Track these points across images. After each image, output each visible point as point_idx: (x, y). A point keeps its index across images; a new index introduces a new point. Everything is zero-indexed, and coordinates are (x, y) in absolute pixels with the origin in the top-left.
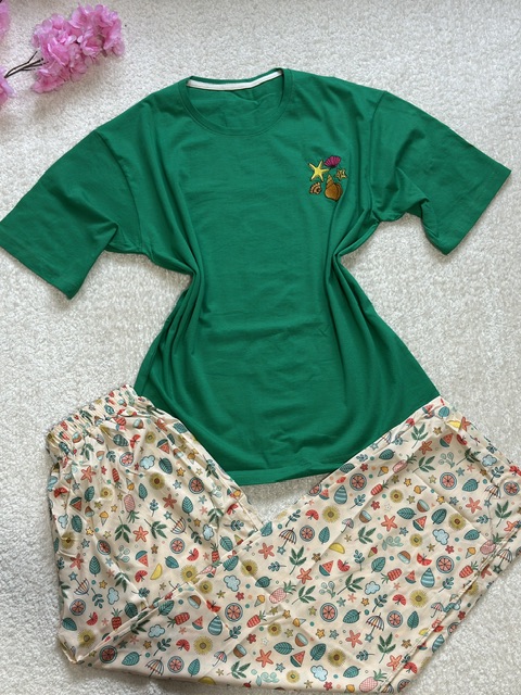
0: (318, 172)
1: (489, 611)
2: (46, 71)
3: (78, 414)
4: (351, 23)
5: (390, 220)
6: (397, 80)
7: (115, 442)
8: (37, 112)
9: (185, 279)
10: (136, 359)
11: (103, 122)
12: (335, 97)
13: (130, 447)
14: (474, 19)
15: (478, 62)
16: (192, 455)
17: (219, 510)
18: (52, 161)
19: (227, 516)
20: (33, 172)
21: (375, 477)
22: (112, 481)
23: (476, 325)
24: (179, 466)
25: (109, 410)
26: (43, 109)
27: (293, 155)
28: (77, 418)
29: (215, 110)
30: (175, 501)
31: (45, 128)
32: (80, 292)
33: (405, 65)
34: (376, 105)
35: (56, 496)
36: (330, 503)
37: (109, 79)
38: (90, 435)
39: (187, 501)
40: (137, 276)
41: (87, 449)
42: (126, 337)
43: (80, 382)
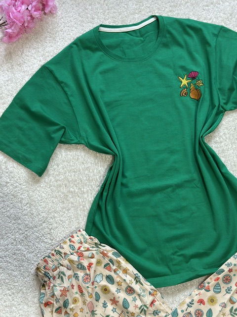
0: (185, 82)
2: (10, 31)
3: (53, 252)
5: (231, 110)
6: (228, 18)
7: (78, 268)
8: (6, 55)
9: (109, 158)
10: (84, 210)
11: (49, 59)
12: (191, 32)
13: (87, 271)
16: (125, 271)
17: (145, 306)
18: (19, 88)
19: (150, 308)
20: (8, 95)
22: (79, 292)
24: (118, 279)
25: (72, 247)
26: (10, 53)
27: (168, 72)
28: (53, 255)
29: (118, 46)
30: (118, 302)
31: (13, 66)
32: (46, 171)
34: (216, 36)
35: (45, 307)
36: (211, 293)
37: (49, 30)
38: (62, 265)
39: (125, 301)
40: (80, 157)
41: (62, 275)
42: (77, 197)
43: (51, 228)
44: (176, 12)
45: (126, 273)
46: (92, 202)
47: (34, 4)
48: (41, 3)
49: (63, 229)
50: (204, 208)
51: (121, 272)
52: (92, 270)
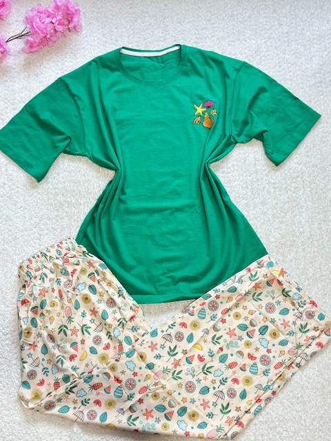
1: (292, 392)
2: (32, 39)
3: (39, 254)
4: (226, 18)
5: (243, 143)
6: (252, 55)
7: (61, 273)
8: (25, 65)
9: (111, 173)
10: (78, 221)
11: (66, 73)
12: (212, 64)
13: (71, 277)
14: (304, 19)
15: (305, 46)
16: (110, 284)
17: (124, 319)
18: (33, 96)
19: (129, 323)
20: (20, 102)
21: (224, 303)
22: (58, 297)
23: (294, 211)
24: (101, 290)
25: (59, 252)
26: (29, 63)
27: (184, 99)
28: (38, 256)
29: (137, 68)
30: (97, 312)
31: (30, 75)
32: (45, 178)
33: (258, 46)
34: (238, 70)
35: (22, 305)
36: (195, 318)
37: (71, 46)
38: (46, 268)
39: (104, 312)
40: (82, 170)
41: (44, 276)
42: (73, 208)
43: (42, 234)
44: (202, 43)
51: (105, 284)
52: (75, 277)
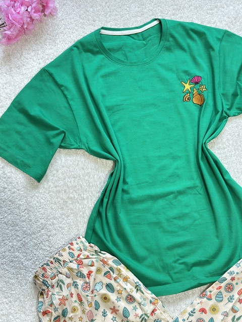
0: (188, 87)
2: (9, 32)
3: (52, 260)
5: (234, 116)
6: (232, 22)
7: (77, 276)
8: (5, 57)
9: (110, 163)
10: (84, 217)
11: (48, 62)
12: (194, 36)
13: (87, 279)
16: (126, 279)
17: (146, 314)
18: (18, 91)
19: (151, 317)
20: (7, 98)
21: (239, 284)
22: (78, 301)
24: (119, 288)
25: (70, 254)
26: (9, 55)
27: (171, 76)
28: (52, 263)
29: (119, 49)
30: (118, 310)
31: (11, 68)
32: (45, 177)
33: (236, 12)
34: (220, 40)
35: (43, 315)
36: (213, 302)
37: (49, 31)
38: (61, 273)
39: (125, 310)
40: (80, 163)
41: (61, 283)
42: (77, 204)
43: (50, 235)
44: (180, 15)
45: (127, 281)
46: (92, 208)
47: (34, 5)
48: (40, 4)
49: (62, 236)
50: (207, 215)
51: (122, 280)
52: (92, 278)
